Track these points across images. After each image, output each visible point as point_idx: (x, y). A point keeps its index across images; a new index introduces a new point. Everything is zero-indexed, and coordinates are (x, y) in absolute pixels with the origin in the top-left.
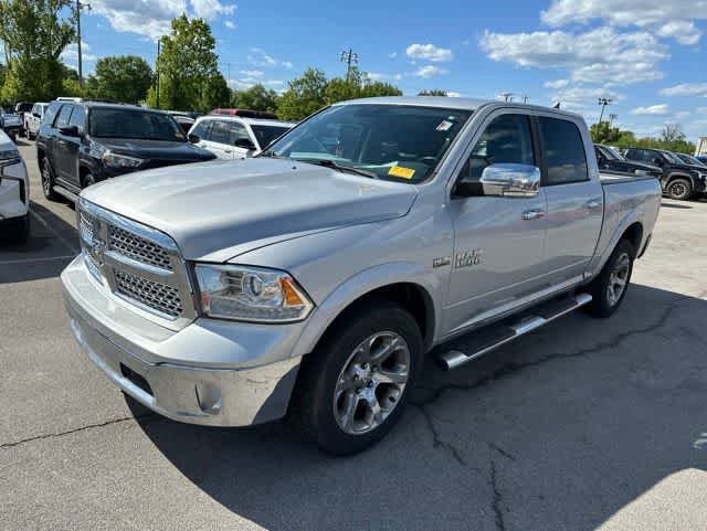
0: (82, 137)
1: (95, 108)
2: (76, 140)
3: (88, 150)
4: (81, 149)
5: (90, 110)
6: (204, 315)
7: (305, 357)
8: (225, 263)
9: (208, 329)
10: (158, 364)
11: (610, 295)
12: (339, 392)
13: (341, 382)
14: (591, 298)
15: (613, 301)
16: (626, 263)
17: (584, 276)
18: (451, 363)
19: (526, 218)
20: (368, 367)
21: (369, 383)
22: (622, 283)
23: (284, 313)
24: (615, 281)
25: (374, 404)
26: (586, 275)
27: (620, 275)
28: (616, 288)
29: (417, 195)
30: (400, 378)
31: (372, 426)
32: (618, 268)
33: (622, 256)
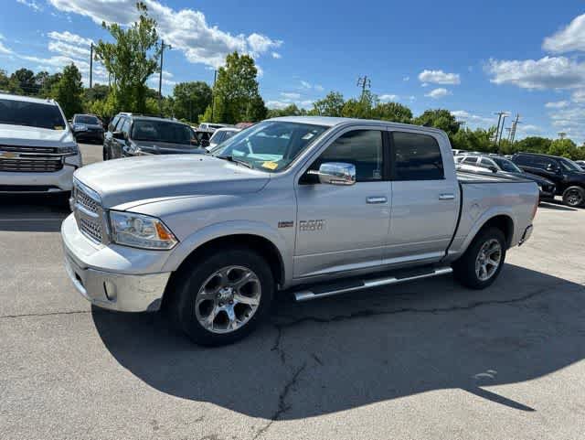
0: (126, 140)
1: (137, 120)
2: (123, 142)
3: (128, 150)
4: (125, 148)
5: (134, 121)
6: (113, 242)
7: (173, 274)
8: (124, 211)
9: (116, 251)
10: (86, 268)
11: (481, 272)
12: (201, 300)
13: (203, 293)
14: (451, 270)
15: (485, 278)
16: (497, 247)
17: (447, 253)
18: (300, 297)
19: (370, 203)
20: (230, 290)
21: (229, 301)
22: (496, 264)
23: (159, 244)
24: (488, 261)
25: (232, 316)
26: (450, 252)
27: (493, 257)
28: (489, 267)
29: (269, 180)
30: (253, 301)
31: (228, 330)
32: (491, 252)
33: (491, 241)
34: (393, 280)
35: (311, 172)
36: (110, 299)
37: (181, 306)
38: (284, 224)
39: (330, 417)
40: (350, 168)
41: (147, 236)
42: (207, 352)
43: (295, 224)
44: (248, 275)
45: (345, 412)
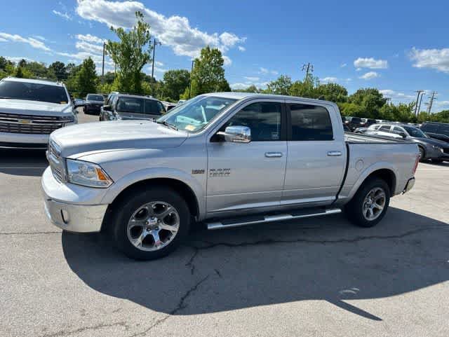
0: (113, 111)
4: (112, 118)
5: (119, 97)
6: (69, 182)
7: (110, 207)
8: (75, 159)
9: (70, 188)
11: (368, 214)
12: (132, 226)
13: (134, 220)
14: (339, 211)
15: (371, 219)
16: (382, 194)
17: (337, 197)
18: (211, 227)
19: (269, 157)
20: (156, 219)
21: (155, 227)
22: (381, 208)
23: (100, 183)
24: (375, 205)
25: (157, 238)
26: (340, 197)
27: (379, 202)
28: (375, 210)
29: (186, 138)
30: (174, 229)
31: (154, 249)
32: (377, 197)
33: (376, 190)
34: (290, 217)
35: (220, 133)
36: (66, 222)
37: (116, 229)
38: (196, 172)
39: (215, 315)
40: (247, 130)
41: (91, 177)
42: (136, 264)
43: (206, 172)
44: (169, 208)
45: (228, 312)
